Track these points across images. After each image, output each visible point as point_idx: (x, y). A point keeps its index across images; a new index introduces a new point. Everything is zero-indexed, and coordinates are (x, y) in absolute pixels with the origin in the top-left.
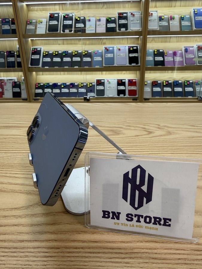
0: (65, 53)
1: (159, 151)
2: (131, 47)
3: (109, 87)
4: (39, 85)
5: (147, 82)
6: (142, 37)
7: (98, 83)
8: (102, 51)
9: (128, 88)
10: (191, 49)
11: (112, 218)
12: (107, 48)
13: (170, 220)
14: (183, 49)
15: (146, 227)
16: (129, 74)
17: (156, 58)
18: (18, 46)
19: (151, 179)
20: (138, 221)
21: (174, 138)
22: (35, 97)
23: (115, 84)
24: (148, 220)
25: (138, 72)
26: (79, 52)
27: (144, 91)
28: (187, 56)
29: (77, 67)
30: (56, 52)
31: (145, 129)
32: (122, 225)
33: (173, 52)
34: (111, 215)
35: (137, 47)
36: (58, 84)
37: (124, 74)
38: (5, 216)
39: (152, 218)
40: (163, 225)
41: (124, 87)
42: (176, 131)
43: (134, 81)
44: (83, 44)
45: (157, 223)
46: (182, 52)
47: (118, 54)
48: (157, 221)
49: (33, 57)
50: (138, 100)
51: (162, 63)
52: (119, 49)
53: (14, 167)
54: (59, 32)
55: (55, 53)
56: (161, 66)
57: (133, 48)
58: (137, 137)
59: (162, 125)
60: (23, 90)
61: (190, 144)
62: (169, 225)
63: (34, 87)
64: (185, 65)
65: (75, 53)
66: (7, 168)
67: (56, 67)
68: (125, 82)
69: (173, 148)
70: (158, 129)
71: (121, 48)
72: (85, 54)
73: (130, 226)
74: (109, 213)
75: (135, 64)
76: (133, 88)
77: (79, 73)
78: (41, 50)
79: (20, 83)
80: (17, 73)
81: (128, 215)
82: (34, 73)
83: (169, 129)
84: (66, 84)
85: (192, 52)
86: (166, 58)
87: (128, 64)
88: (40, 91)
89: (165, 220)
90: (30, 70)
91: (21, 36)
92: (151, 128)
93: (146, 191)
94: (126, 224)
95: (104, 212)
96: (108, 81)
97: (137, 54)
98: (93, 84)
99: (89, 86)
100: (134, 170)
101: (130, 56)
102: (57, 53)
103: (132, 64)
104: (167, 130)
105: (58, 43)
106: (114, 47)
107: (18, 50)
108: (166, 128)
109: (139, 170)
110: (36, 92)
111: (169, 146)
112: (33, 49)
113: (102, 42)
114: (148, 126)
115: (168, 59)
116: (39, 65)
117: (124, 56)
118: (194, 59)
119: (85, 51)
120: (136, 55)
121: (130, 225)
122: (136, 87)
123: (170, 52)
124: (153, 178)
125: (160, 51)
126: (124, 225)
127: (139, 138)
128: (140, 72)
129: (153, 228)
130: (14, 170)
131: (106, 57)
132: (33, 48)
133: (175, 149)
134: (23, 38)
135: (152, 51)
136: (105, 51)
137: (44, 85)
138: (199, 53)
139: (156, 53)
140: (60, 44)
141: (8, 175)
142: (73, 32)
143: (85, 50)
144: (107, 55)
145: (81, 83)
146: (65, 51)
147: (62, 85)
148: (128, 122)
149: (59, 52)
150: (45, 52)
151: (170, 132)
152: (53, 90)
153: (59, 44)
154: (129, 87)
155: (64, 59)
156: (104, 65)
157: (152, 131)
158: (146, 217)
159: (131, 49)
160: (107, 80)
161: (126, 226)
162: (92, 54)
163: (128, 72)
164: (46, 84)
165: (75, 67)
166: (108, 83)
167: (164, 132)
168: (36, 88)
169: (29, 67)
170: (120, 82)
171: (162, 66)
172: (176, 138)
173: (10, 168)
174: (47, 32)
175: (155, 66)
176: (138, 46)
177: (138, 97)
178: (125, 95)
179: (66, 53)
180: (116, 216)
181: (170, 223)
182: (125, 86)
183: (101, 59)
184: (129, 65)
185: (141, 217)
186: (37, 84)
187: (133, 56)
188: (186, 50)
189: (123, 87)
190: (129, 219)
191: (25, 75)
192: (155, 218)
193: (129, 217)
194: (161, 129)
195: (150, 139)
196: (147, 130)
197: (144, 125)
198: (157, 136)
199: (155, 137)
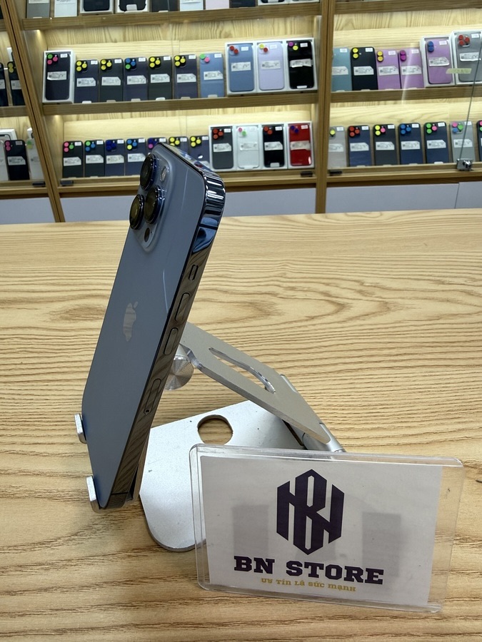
0: (130, 64)
1: (361, 362)
2: (294, 42)
3: (242, 146)
4: (71, 147)
5: (335, 130)
6: (320, 17)
7: (216, 137)
8: (223, 56)
9: (289, 146)
10: (441, 43)
11: (255, 571)
12: (236, 47)
13: (381, 572)
14: (423, 44)
15: (329, 585)
16: (291, 110)
17: (355, 68)
18: (10, 49)
19: (338, 496)
20: (313, 574)
22: (63, 177)
23: (258, 137)
24: (333, 572)
25: (313, 105)
26: (165, 59)
27: (330, 151)
28: (432, 62)
29: (163, 99)
30: (107, 61)
31: (330, 296)
32: (279, 583)
33: (398, 51)
34: (254, 565)
35: (309, 42)
36: (119, 142)
37: (279, 110)
38: (21, 566)
39: (343, 568)
40: (366, 581)
41: (279, 143)
42: (400, 300)
43: (303, 127)
44: (175, 39)
45: (353, 577)
46: (420, 52)
47: (264, 63)
48: (353, 574)
49: (50, 76)
50: (314, 175)
51: (371, 82)
52: (266, 50)
53: (29, 425)
54: (111, 10)
55: (106, 65)
56: (369, 90)
57: (299, 46)
59: (369, 281)
60: (32, 160)
61: (433, 337)
62: (380, 582)
63: (59, 150)
64: (427, 84)
65: (154, 62)
66: (13, 428)
67: (109, 102)
68: (281, 132)
69: (394, 352)
70: (358, 296)
71: (270, 47)
72: (182, 64)
73: (296, 584)
74: (249, 560)
75: (306, 87)
76: (301, 145)
77: (169, 112)
78: (68, 58)
79: (24, 143)
80: (14, 120)
81: (289, 564)
82: (57, 117)
83: (386, 295)
84: (137, 140)
85: (445, 53)
86: (380, 68)
87: (287, 88)
88: (75, 161)
89: (370, 571)
90: (47, 112)
91: (16, 25)
92: (345, 293)
93: (328, 518)
94: (287, 582)
95: (238, 559)
96: (240, 130)
97: (309, 60)
98: (204, 138)
99: (193, 144)
100: (301, 481)
101: (293, 66)
102: (109, 64)
103: (298, 87)
104: (382, 298)
105: (110, 37)
106: (252, 44)
107: (12, 60)
108: (378, 293)
109: (311, 480)
110: (65, 165)
111: (384, 346)
112: (50, 57)
113: (221, 32)
114: (337, 286)
115: (386, 71)
116: (66, 96)
117: (278, 66)
118: (449, 71)
119: (181, 57)
120: (306, 63)
121: (296, 582)
122: (310, 142)
123: (390, 53)
124: (342, 494)
125: (367, 50)
126: (283, 584)
127: (314, 325)
128: (317, 105)
129: (345, 587)
130: (30, 433)
131: (233, 70)
132: (48, 54)
133: (397, 355)
134: (21, 30)
135: (346, 51)
136: (229, 55)
137: (83, 146)
138: (461, 55)
139: (355, 56)
140: (118, 39)
141: (17, 448)
142: (146, 9)
143: (181, 54)
144: (234, 64)
145: (175, 138)
146: (131, 59)
147: (128, 144)
148: (289, 275)
149: (116, 62)
150: (79, 64)
151: (387, 303)
152: (108, 157)
153: (113, 39)
154: (293, 143)
155: (130, 80)
156: (229, 92)
157: (346, 301)
158: (329, 568)
159: (295, 48)
160: (237, 127)
161: (287, 584)
162: (198, 65)
163: (288, 106)
164: (88, 144)
165: (158, 99)
166: (240, 135)
167: (373, 303)
168: (66, 155)
169: (44, 104)
170: (270, 132)
171: (371, 89)
172: (400, 322)
173: (20, 427)
174: (82, 11)
175: (353, 90)
176: (313, 39)
177: (314, 168)
178: (282, 163)
179: (133, 64)
180: (265, 566)
181: (380, 577)
182: (282, 143)
183: (220, 77)
184: (290, 90)
185: (318, 568)
186: (66, 145)
187: (300, 65)
188: (430, 48)
189: (278, 145)
190: (293, 571)
191: (35, 124)
192: (349, 569)
193: (294, 569)
194: (366, 296)
195: (340, 325)
196: (334, 299)
197: (328, 284)
198: (357, 318)
199: (351, 319)
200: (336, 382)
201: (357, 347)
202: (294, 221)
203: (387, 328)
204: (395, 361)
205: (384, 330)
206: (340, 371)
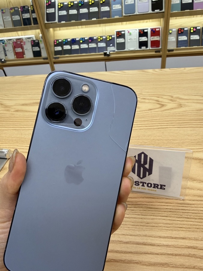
1: (167, 125)
3: (129, 40)
4: (57, 42)
5: (172, 30)
7: (118, 35)
9: (150, 39)
13: (165, 186)
15: (148, 189)
16: (152, 22)
17: (183, 0)
19: (151, 161)
20: (143, 186)
21: (183, 112)
22: (55, 55)
23: (137, 35)
24: (149, 185)
25: (162, 19)
26: (96, 0)
27: (169, 40)
29: (95, 19)
30: (71, 2)
31: (159, 101)
36: (77, 39)
39: (153, 184)
40: (160, 189)
41: (146, 37)
42: (186, 103)
43: (157, 30)
48: (156, 186)
49: (48, 11)
50: (161, 52)
55: (70, 4)
56: (189, 10)
58: (150, 111)
59: (175, 96)
60: (42, 48)
62: (164, 189)
63: (53, 44)
65: (91, 2)
67: (73, 21)
68: (147, 32)
70: (170, 102)
72: (103, 2)
75: (159, 10)
76: (156, 38)
77: (98, 25)
79: (39, 41)
82: (51, 29)
84: (84, 38)
88: (59, 48)
89: (161, 185)
92: (165, 100)
93: (148, 168)
94: (135, 187)
96: (129, 32)
98: (112, 36)
99: (108, 39)
100: (140, 155)
102: (72, 4)
103: (156, 11)
104: (179, 102)
108: (178, 100)
109: (143, 155)
110: (55, 50)
111: (177, 120)
114: (162, 98)
117: (147, 1)
121: (137, 188)
122: (160, 37)
124: (153, 160)
127: (151, 112)
128: (164, 19)
129: (153, 190)
131: (126, 4)
133: (182, 123)
137: (62, 41)
144: (126, 1)
145: (100, 37)
146: (81, 1)
148: (144, 93)
149: (75, 2)
151: (181, 104)
152: (72, 46)
154: (152, 37)
155: (81, 11)
156: (124, 14)
157: (165, 103)
158: (148, 184)
160: (127, 31)
162: (110, 2)
163: (151, 20)
164: (64, 41)
165: (93, 19)
166: (128, 34)
167: (175, 104)
168: (55, 46)
169: (46, 24)
170: (142, 33)
172: (185, 111)
175: (181, 10)
177: (161, 49)
178: (147, 47)
179: (82, 3)
181: (164, 187)
182: (147, 37)
184: (151, 12)
185: (144, 183)
186: (55, 41)
190: (137, 184)
192: (154, 184)
193: (137, 183)
194: (173, 101)
195: (161, 112)
196: (160, 103)
197: (158, 97)
198: (168, 110)
199: (166, 110)
200: (157, 132)
201: (167, 120)
202: (147, 72)
203: (180, 113)
204: (181, 125)
205: (178, 114)
206: (159, 128)
